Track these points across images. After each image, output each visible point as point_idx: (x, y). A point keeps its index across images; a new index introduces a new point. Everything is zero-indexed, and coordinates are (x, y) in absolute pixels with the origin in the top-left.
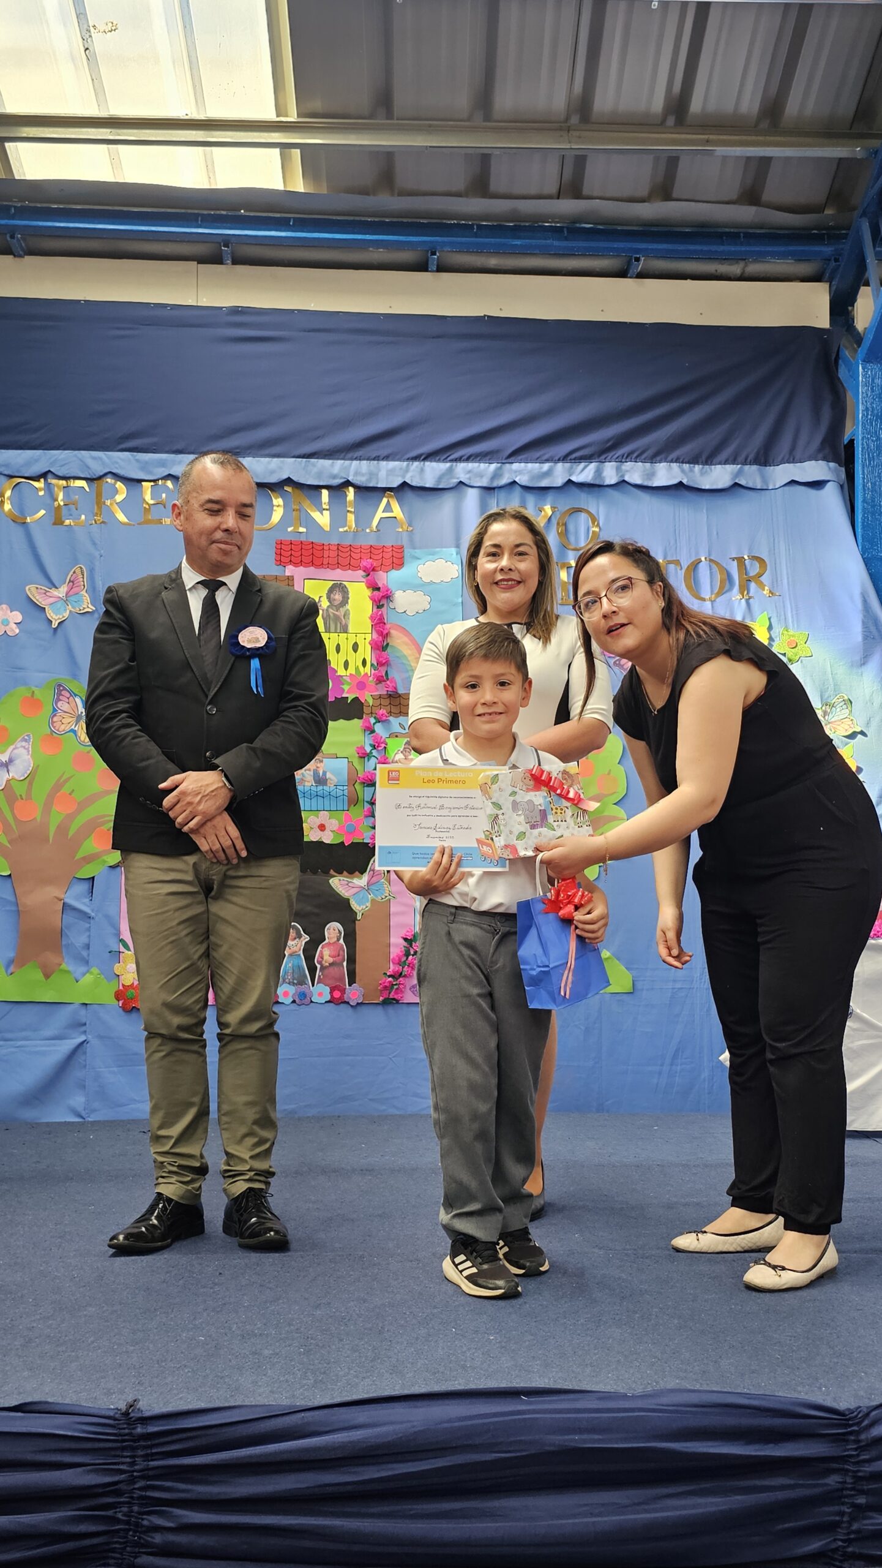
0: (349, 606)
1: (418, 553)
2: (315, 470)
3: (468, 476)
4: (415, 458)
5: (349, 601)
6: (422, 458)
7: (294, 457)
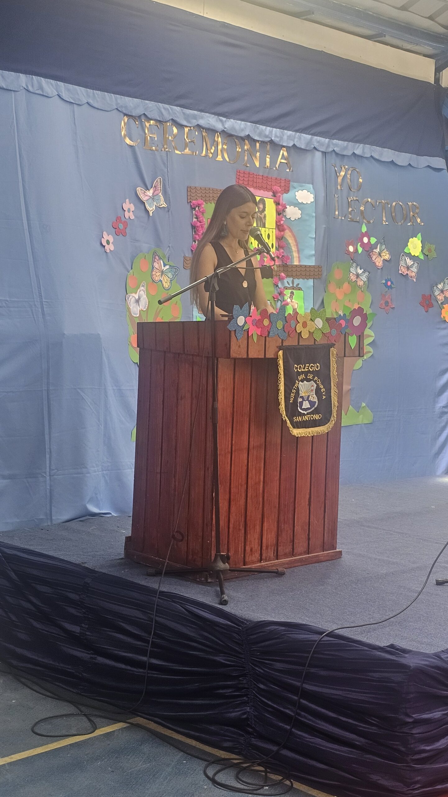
0: (266, 212)
1: (295, 184)
2: (258, 131)
3: (317, 144)
4: (297, 131)
5: (266, 209)
6: (300, 131)
7: (250, 122)
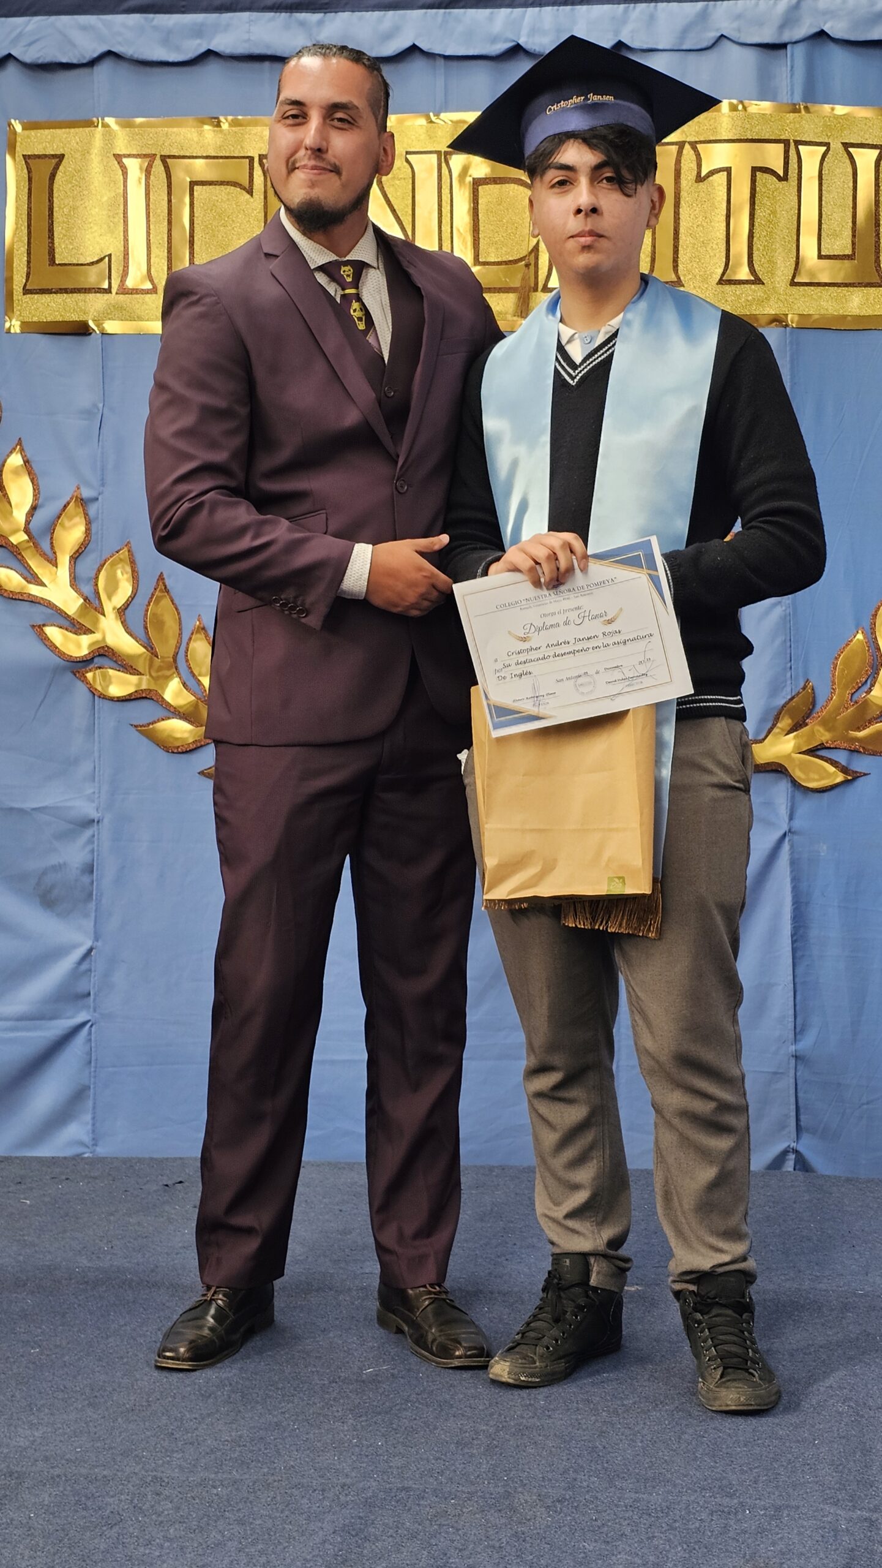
3: (735, 25)
